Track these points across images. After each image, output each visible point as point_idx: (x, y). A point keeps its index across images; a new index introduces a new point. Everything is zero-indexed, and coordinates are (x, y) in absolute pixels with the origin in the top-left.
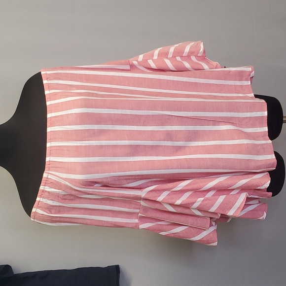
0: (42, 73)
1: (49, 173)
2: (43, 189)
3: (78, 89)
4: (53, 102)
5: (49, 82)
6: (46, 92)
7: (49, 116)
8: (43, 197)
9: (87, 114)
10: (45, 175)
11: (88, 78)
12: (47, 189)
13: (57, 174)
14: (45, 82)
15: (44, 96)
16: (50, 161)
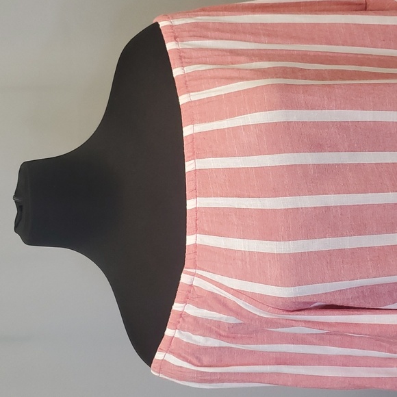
0: (162, 24)
1: (194, 275)
2: (180, 309)
3: (252, 61)
4: (195, 96)
5: (181, 45)
6: (177, 72)
7: (187, 131)
8: (182, 329)
9: (288, 125)
10: (185, 279)
11: (270, 32)
12: (191, 310)
13: (217, 278)
14: (170, 46)
15: (171, 80)
16: (195, 245)
